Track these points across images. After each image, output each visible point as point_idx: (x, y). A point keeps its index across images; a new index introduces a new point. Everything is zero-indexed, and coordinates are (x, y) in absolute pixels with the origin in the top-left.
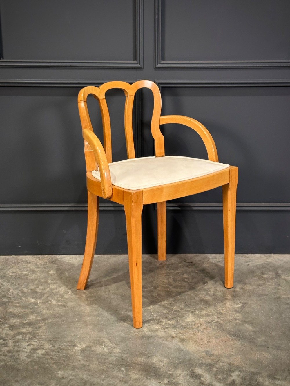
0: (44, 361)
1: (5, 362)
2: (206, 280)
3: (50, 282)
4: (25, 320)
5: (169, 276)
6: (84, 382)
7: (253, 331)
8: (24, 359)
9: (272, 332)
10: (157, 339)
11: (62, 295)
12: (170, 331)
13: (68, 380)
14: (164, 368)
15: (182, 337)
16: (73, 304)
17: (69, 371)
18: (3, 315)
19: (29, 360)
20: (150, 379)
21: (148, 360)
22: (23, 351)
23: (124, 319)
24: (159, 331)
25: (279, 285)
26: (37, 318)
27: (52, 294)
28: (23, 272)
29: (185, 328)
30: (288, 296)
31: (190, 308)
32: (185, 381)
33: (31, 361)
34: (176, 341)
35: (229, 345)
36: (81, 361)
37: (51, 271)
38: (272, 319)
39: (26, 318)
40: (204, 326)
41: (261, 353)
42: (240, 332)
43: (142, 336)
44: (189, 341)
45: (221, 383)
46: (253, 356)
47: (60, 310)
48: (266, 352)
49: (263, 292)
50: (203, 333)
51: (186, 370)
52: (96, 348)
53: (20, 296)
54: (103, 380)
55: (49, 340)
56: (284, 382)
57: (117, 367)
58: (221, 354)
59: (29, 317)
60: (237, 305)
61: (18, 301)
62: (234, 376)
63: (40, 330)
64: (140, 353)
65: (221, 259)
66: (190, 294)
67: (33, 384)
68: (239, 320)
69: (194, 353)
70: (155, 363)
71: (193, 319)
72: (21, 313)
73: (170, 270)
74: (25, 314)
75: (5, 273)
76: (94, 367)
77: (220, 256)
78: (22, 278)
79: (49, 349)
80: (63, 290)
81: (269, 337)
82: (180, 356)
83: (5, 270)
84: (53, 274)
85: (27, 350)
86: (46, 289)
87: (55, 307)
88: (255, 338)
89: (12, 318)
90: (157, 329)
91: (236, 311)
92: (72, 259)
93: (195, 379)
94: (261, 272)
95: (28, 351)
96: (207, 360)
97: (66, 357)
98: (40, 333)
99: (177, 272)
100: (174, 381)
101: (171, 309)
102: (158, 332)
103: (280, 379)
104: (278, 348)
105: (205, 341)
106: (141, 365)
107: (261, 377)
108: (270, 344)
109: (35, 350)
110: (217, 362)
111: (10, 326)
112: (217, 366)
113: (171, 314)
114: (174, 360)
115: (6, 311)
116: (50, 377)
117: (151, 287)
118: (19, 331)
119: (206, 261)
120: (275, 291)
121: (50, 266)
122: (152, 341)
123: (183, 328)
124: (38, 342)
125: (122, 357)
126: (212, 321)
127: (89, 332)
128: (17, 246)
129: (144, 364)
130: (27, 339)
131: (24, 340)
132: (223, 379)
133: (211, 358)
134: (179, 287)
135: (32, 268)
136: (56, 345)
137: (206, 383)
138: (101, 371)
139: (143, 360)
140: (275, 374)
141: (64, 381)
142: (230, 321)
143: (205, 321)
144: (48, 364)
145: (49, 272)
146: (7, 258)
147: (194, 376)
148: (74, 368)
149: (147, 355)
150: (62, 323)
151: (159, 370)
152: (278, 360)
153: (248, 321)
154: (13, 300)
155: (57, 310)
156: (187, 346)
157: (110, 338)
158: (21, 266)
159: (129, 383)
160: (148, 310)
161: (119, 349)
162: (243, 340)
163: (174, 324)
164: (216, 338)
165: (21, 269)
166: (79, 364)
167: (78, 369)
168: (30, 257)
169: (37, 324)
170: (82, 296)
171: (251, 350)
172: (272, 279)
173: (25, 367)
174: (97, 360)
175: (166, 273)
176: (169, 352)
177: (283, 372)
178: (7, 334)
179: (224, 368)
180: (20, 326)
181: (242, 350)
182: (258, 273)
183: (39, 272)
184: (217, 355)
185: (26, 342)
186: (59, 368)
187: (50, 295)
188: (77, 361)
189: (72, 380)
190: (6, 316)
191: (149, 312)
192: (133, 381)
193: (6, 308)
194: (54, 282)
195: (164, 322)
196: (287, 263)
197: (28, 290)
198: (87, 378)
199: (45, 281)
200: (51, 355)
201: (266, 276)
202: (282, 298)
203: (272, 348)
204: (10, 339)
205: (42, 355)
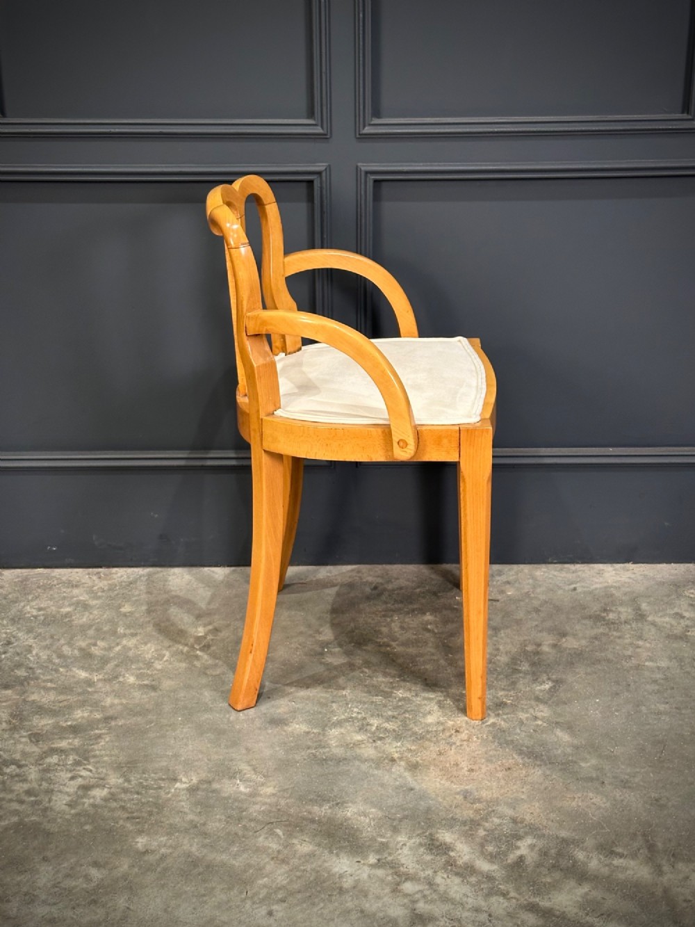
0: (106, 813)
1: (19, 816)
3: (122, 631)
4: (66, 721)
5: (392, 616)
6: (192, 861)
7: (573, 746)
8: (63, 810)
9: (614, 748)
10: (357, 763)
11: (149, 663)
12: (387, 746)
13: (158, 857)
14: (369, 829)
15: (413, 760)
16: (173, 683)
17: (160, 837)
18: (17, 708)
19: (73, 811)
20: (337, 855)
21: (334, 813)
22: (60, 791)
23: (286, 719)
24: (363, 746)
25: (640, 638)
26: (92, 716)
27: (126, 660)
28: (61, 608)
29: (422, 738)
30: (658, 664)
31: (434, 692)
32: (415, 859)
33: (78, 814)
34: (399, 769)
35: (517, 777)
36: (187, 814)
37: (124, 606)
38: (616, 716)
39: (67, 716)
40: (464, 735)
41: (587, 796)
42: (544, 748)
43: (324, 757)
44: (429, 769)
45: (492, 862)
46: (568, 801)
47: (145, 696)
48: (597, 794)
49: (603, 654)
50: (461, 751)
51: (418, 835)
52: (223, 785)
53: (54, 664)
54: (235, 856)
55: (118, 767)
56: (632, 863)
57: (266, 828)
58: (498, 798)
59: (73, 714)
60: (541, 684)
61: (49, 677)
62: (522, 848)
63: (98, 743)
64: (319, 796)
65: (513, 575)
66: (438, 660)
67: (81, 865)
68: (543, 719)
69: (437, 795)
70: (350, 819)
71: (441, 719)
72: (57, 704)
73: (393, 604)
74: (65, 707)
75: (20, 611)
76: (216, 827)
78: (58, 623)
79: (118, 788)
80: (151, 652)
81: (607, 759)
82: (407, 803)
83: (22, 604)
84: (129, 612)
85: (68, 790)
86: (113, 647)
87: (132, 690)
88: (575, 762)
89: (37, 717)
90: (358, 741)
91: (537, 699)
92: (174, 577)
93: (437, 854)
94: (602, 607)
96: (466, 812)
97: (156, 805)
98: (98, 750)
99: (411, 607)
100: (390, 858)
101: (393, 695)
102: (360, 748)
103: (623, 855)
104: (625, 784)
105: (463, 768)
106: (320, 822)
107: (582, 849)
108: (608, 775)
109: (86, 788)
110: (488, 817)
111: (32, 734)
113: (390, 707)
114: (393, 811)
115: (24, 700)
116: (119, 849)
118: (53, 746)
120: (629, 653)
121: (123, 594)
122: (346, 768)
123: (416, 738)
124: (94, 770)
125: (277, 806)
126: (483, 723)
127: (208, 748)
128: (49, 547)
129: (325, 820)
130: (69, 763)
131: (63, 765)
132: (498, 853)
133: (475, 806)
134: (413, 643)
135: (81, 598)
136: (133, 778)
137: (460, 862)
138: (230, 837)
139: (324, 811)
140: (613, 842)
141: (151, 858)
142: (522, 723)
143: (467, 722)
144: (116, 820)
145: (120, 608)
146: (26, 574)
147: (436, 847)
148: (172, 830)
149: (333, 801)
150: (148, 727)
151: (358, 833)
152: (623, 810)
153: (563, 723)
154: (40, 673)
155: (138, 697)
156: (422, 779)
157: (254, 762)
158: (58, 593)
159: (291, 864)
160: (340, 696)
161: (272, 788)
162: (549, 766)
163: (397, 729)
164: (489, 760)
165: (56, 600)
166: (184, 821)
167: (181, 831)
168: (77, 572)
169: (92, 729)
170: (194, 666)
171: (565, 789)
172: (625, 622)
173: (63, 827)
174: (222, 811)
175: (386, 611)
176: (382, 795)
177: (633, 839)
178: (24, 754)
179: (502, 829)
180: (53, 734)
181: (545, 789)
182: (595, 608)
183: (98, 608)
184: (489, 800)
185: (67, 770)
186: (139, 831)
187: (122, 663)
188: (178, 813)
189: (165, 857)
190: (23, 711)
191: (341, 701)
192: (300, 859)
193: (24, 692)
194: (132, 631)
195: (376, 725)
196: (664, 585)
197: (72, 651)
198: (199, 852)
199: (111, 629)
200: (121, 800)
201: (611, 617)
202: (643, 667)
203: (611, 784)
204: (33, 764)
205: (102, 800)
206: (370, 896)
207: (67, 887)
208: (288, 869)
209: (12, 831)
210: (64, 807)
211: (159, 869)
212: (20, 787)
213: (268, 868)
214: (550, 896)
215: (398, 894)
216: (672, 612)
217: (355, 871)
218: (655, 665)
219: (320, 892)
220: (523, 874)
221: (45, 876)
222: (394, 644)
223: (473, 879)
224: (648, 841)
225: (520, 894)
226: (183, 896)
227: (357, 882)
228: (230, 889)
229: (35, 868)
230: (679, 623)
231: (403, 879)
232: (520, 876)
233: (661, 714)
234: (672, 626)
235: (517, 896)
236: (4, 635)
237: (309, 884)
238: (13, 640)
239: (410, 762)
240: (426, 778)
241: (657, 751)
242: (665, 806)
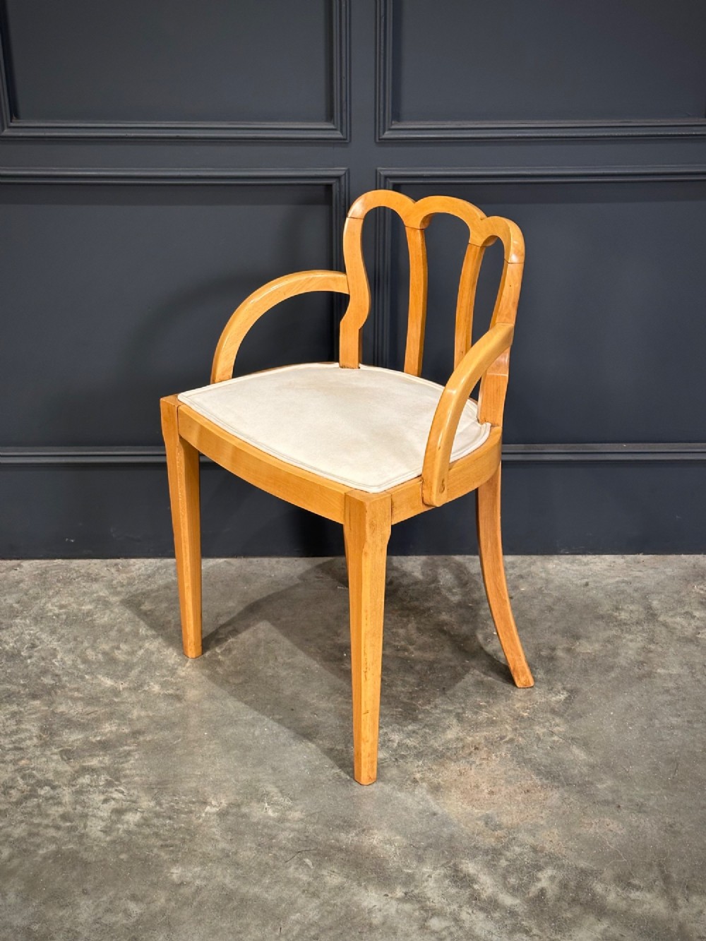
0: (141, 842)
1: (57, 844)
2: (489, 628)
3: (144, 633)
4: (95, 736)
5: (408, 616)
6: (227, 895)
7: (589, 765)
8: (98, 837)
9: (628, 767)
10: (381, 784)
11: (173, 669)
12: (409, 764)
13: (193, 889)
14: (395, 859)
15: (435, 781)
16: (197, 692)
17: (194, 868)
18: (47, 721)
19: (108, 839)
20: (366, 888)
21: (361, 841)
22: (94, 816)
23: (310, 734)
24: (386, 765)
25: (652, 641)
26: (121, 730)
27: (150, 666)
28: (83, 605)
29: (443, 756)
30: (670, 671)
31: (453, 703)
32: (441, 892)
33: (113, 842)
34: (421, 791)
35: (535, 801)
36: (219, 841)
37: (144, 603)
38: (631, 731)
39: (96, 730)
40: (483, 752)
41: (604, 822)
42: (561, 767)
43: (349, 778)
44: (451, 792)
45: (513, 895)
46: (585, 828)
47: (170, 708)
48: (614, 819)
49: (616, 660)
50: (481, 771)
51: (443, 865)
52: (251, 809)
53: (79, 670)
54: (267, 889)
55: (149, 788)
56: (649, 896)
57: (296, 858)
58: (518, 824)
59: (102, 728)
60: (556, 694)
61: (76, 686)
62: (543, 880)
63: (127, 761)
64: (345, 822)
65: (526, 568)
66: (455, 667)
67: (120, 899)
68: (559, 734)
69: (459, 821)
70: (376, 847)
71: (460, 734)
72: (86, 717)
73: (409, 602)
74: (93, 719)
75: (42, 609)
76: (248, 856)
77: (523, 562)
78: (80, 622)
79: (150, 812)
80: (173, 656)
81: (622, 779)
82: (431, 830)
83: (43, 601)
84: (150, 611)
85: (102, 814)
86: (136, 651)
87: (158, 701)
88: (592, 784)
89: (67, 731)
90: (381, 759)
91: (553, 711)
93: (462, 887)
94: (614, 606)
95: (106, 815)
96: (488, 839)
97: (188, 831)
98: (128, 769)
99: (426, 605)
100: (416, 891)
101: (413, 706)
102: (383, 767)
103: (640, 886)
104: (640, 809)
105: (483, 790)
106: (347, 851)
107: (602, 881)
108: (624, 798)
109: (119, 812)
110: (509, 846)
111: (63, 750)
112: (508, 854)
113: (411, 721)
114: (417, 838)
115: (53, 712)
116: (155, 881)
118: (84, 764)
120: (641, 659)
121: (142, 590)
122: (370, 790)
123: (437, 756)
124: (125, 791)
125: (305, 832)
126: (502, 738)
127: (235, 767)
128: (67, 539)
129: (352, 848)
130: (101, 784)
131: (96, 786)
132: (520, 886)
133: (496, 833)
134: (430, 647)
135: (101, 594)
136: (164, 801)
137: (484, 896)
138: (262, 868)
139: (351, 839)
140: (630, 874)
141: (186, 891)
142: (539, 739)
143: (486, 738)
144: (150, 848)
145: (140, 605)
146: (44, 566)
147: (461, 880)
148: (205, 859)
149: (359, 827)
150: (175, 742)
151: (384, 864)
152: (639, 838)
153: (579, 739)
154: (66, 681)
155: (164, 708)
156: (444, 803)
157: (280, 784)
158: (78, 588)
159: (322, 898)
161: (299, 812)
162: (566, 788)
163: (418, 746)
164: (508, 782)
165: (77, 596)
166: (216, 849)
167: (214, 861)
168: (95, 564)
169: (122, 745)
170: (217, 672)
171: (582, 814)
172: (637, 623)
173: (100, 856)
174: (252, 838)
175: (402, 610)
176: (406, 820)
177: (649, 870)
178: (57, 773)
179: (523, 859)
180: (83, 750)
181: (564, 814)
182: (607, 607)
183: (118, 605)
184: (510, 826)
185: (99, 793)
186: (173, 860)
187: (145, 669)
188: (210, 841)
189: (200, 890)
190: (52, 725)
192: (330, 892)
193: (53, 703)
194: (154, 632)
195: (397, 741)
196: (674, 579)
197: (96, 655)
198: (233, 884)
199: (132, 630)
200: (154, 826)
201: (623, 617)
202: (655, 675)
203: (627, 808)
204: (66, 785)
205: (136, 825)
206: (399, 933)
207: (107, 923)
208: (318, 903)
209: (50, 861)
210: (101, 835)
211: (195, 904)
212: (55, 811)
213: (300, 901)
214: (571, 933)
215: (425, 931)
216: (683, 611)
217: (384, 906)
218: (667, 672)
219: (350, 928)
220: (545, 909)
221: (85, 910)
222: (411, 648)
223: (497, 915)
224: (663, 872)
225: (542, 931)
226: (220, 934)
227: (386, 917)
228: (264, 925)
229: (75, 902)
230: (689, 624)
231: (430, 915)
232: (542, 911)
233: (674, 728)
234: (683, 627)
235: (539, 933)
236: (28, 637)
237: (340, 920)
238: (37, 642)
239: (432, 783)
240: (448, 802)
241: (670, 771)
242: (679, 832)
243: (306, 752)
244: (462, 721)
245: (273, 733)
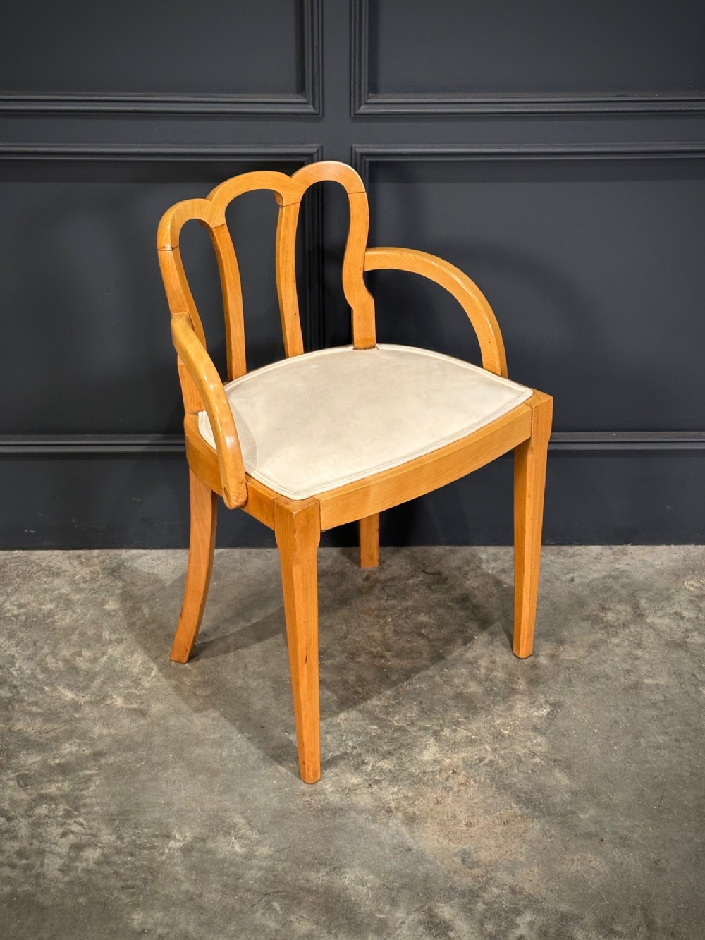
0: (100, 881)
1: (12, 885)
2: (470, 631)
3: (107, 636)
4: (54, 758)
5: (385, 617)
7: (571, 792)
8: (55, 877)
9: (612, 794)
10: (354, 814)
11: (137, 679)
12: (384, 791)
13: (154, 938)
14: (367, 902)
15: (410, 810)
16: (162, 707)
17: (156, 913)
19: (66, 879)
21: (331, 880)
22: (52, 852)
23: (280, 756)
24: (359, 792)
25: (639, 646)
26: (81, 751)
27: (114, 675)
28: (43, 604)
29: (419, 781)
30: (657, 681)
31: (430, 719)
33: (71, 883)
34: (396, 822)
35: (515, 833)
36: (182, 882)
37: (108, 602)
38: (615, 751)
39: (55, 752)
40: (461, 776)
41: (586, 858)
42: (542, 794)
43: (320, 807)
44: (426, 823)
46: (567, 865)
47: (133, 725)
48: (596, 855)
49: (601, 668)
50: (458, 798)
51: (417, 910)
52: (217, 844)
53: (38, 680)
55: (110, 820)
57: (263, 901)
58: (497, 860)
59: (61, 749)
60: (539, 709)
61: (34, 699)
62: (522, 926)
63: (87, 788)
64: (315, 859)
65: (509, 561)
66: (433, 677)
68: (540, 755)
69: (435, 857)
70: (347, 888)
71: (438, 755)
72: (45, 735)
73: (387, 600)
74: (52, 738)
76: (213, 900)
77: (505, 554)
78: (40, 624)
79: (111, 848)
80: (138, 664)
81: (606, 808)
82: (405, 868)
83: (2, 599)
84: (113, 611)
85: (60, 850)
86: (99, 658)
87: (121, 716)
88: (574, 813)
89: (24, 752)
90: (354, 785)
91: (535, 729)
92: (159, 562)
93: (436, 935)
94: (600, 605)
96: (465, 879)
97: (150, 870)
98: (88, 797)
99: (404, 604)
101: (389, 723)
102: (356, 795)
103: (623, 933)
104: (624, 842)
106: (317, 892)
107: (581, 927)
108: (607, 830)
109: (78, 847)
110: (487, 886)
111: (20, 775)
112: (486, 896)
113: (386, 740)
114: (391, 878)
115: (10, 730)
116: (115, 928)
117: (343, 652)
118: (42, 791)
119: (474, 570)
120: (628, 667)
121: (106, 585)
122: (342, 821)
123: (413, 781)
124: (85, 824)
125: (273, 871)
126: (480, 761)
127: (201, 794)
128: (27, 530)
129: (323, 889)
130: (59, 815)
131: (54, 817)
132: (498, 933)
133: (473, 872)
134: (407, 653)
135: (63, 591)
136: (125, 835)
138: (227, 913)
139: (321, 878)
140: (612, 918)
142: (519, 761)
143: (464, 761)
144: (110, 890)
145: (103, 605)
147: (435, 925)
148: (168, 903)
149: (330, 865)
150: (139, 765)
151: (356, 907)
152: (622, 876)
153: (561, 761)
154: (24, 693)
155: (128, 726)
156: (420, 836)
157: (249, 813)
158: (38, 584)
160: (334, 725)
161: (267, 848)
162: (548, 818)
163: (393, 769)
164: (487, 812)
165: (38, 593)
166: (179, 891)
167: (178, 905)
168: (57, 556)
169: (82, 768)
170: (183, 683)
171: (564, 849)
172: (624, 625)
173: (57, 899)
174: (218, 878)
175: (379, 610)
176: (379, 856)
177: (632, 914)
178: (13, 802)
180: (41, 775)
181: (544, 849)
182: (593, 606)
183: (81, 605)
184: (488, 863)
185: (57, 824)
186: (134, 904)
187: (108, 679)
188: (173, 881)
190: (9, 745)
191: (336, 731)
193: (9, 719)
194: (118, 636)
195: (371, 764)
196: (663, 573)
197: (56, 663)
198: (197, 931)
199: (95, 634)
200: (115, 864)
201: (609, 618)
202: (642, 685)
203: (610, 841)
204: (22, 816)
205: (95, 863)
209: (5, 905)
210: (57, 873)
212: (11, 846)
216: (672, 611)
218: (655, 682)
222: (388, 654)
224: (647, 917)
230: (679, 626)
233: (660, 748)
234: (671, 629)
239: (407, 813)
240: (423, 834)
241: (656, 798)
242: (665, 870)
243: (275, 776)
244: (440, 740)
245: (241, 755)
